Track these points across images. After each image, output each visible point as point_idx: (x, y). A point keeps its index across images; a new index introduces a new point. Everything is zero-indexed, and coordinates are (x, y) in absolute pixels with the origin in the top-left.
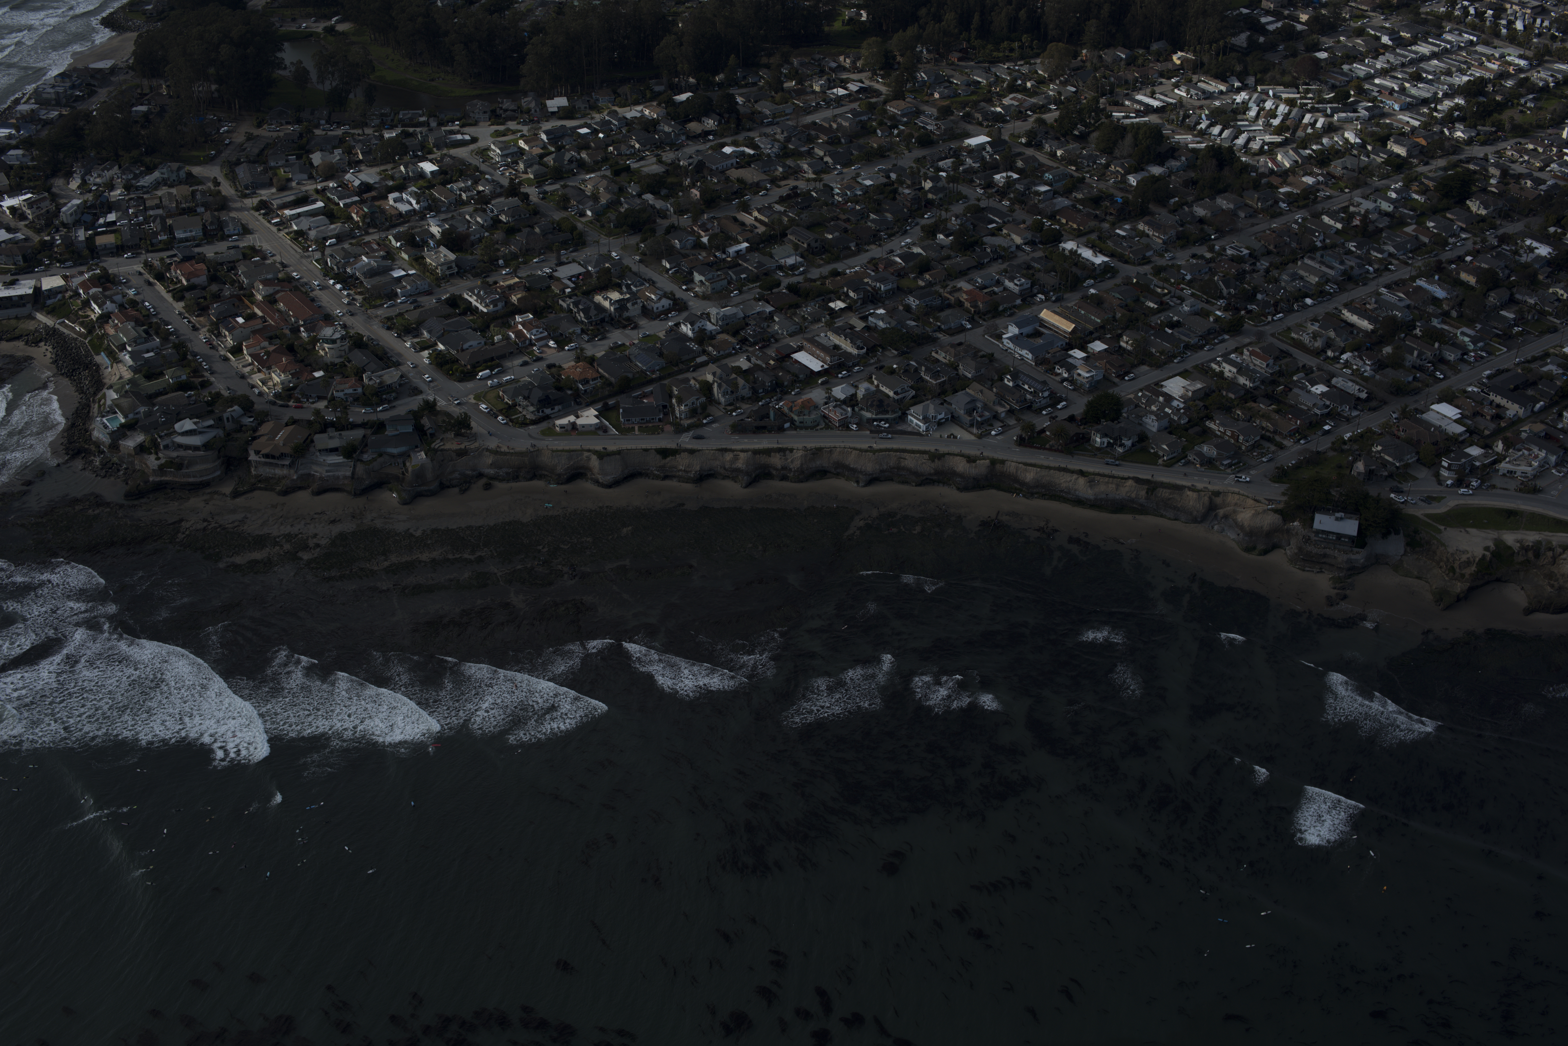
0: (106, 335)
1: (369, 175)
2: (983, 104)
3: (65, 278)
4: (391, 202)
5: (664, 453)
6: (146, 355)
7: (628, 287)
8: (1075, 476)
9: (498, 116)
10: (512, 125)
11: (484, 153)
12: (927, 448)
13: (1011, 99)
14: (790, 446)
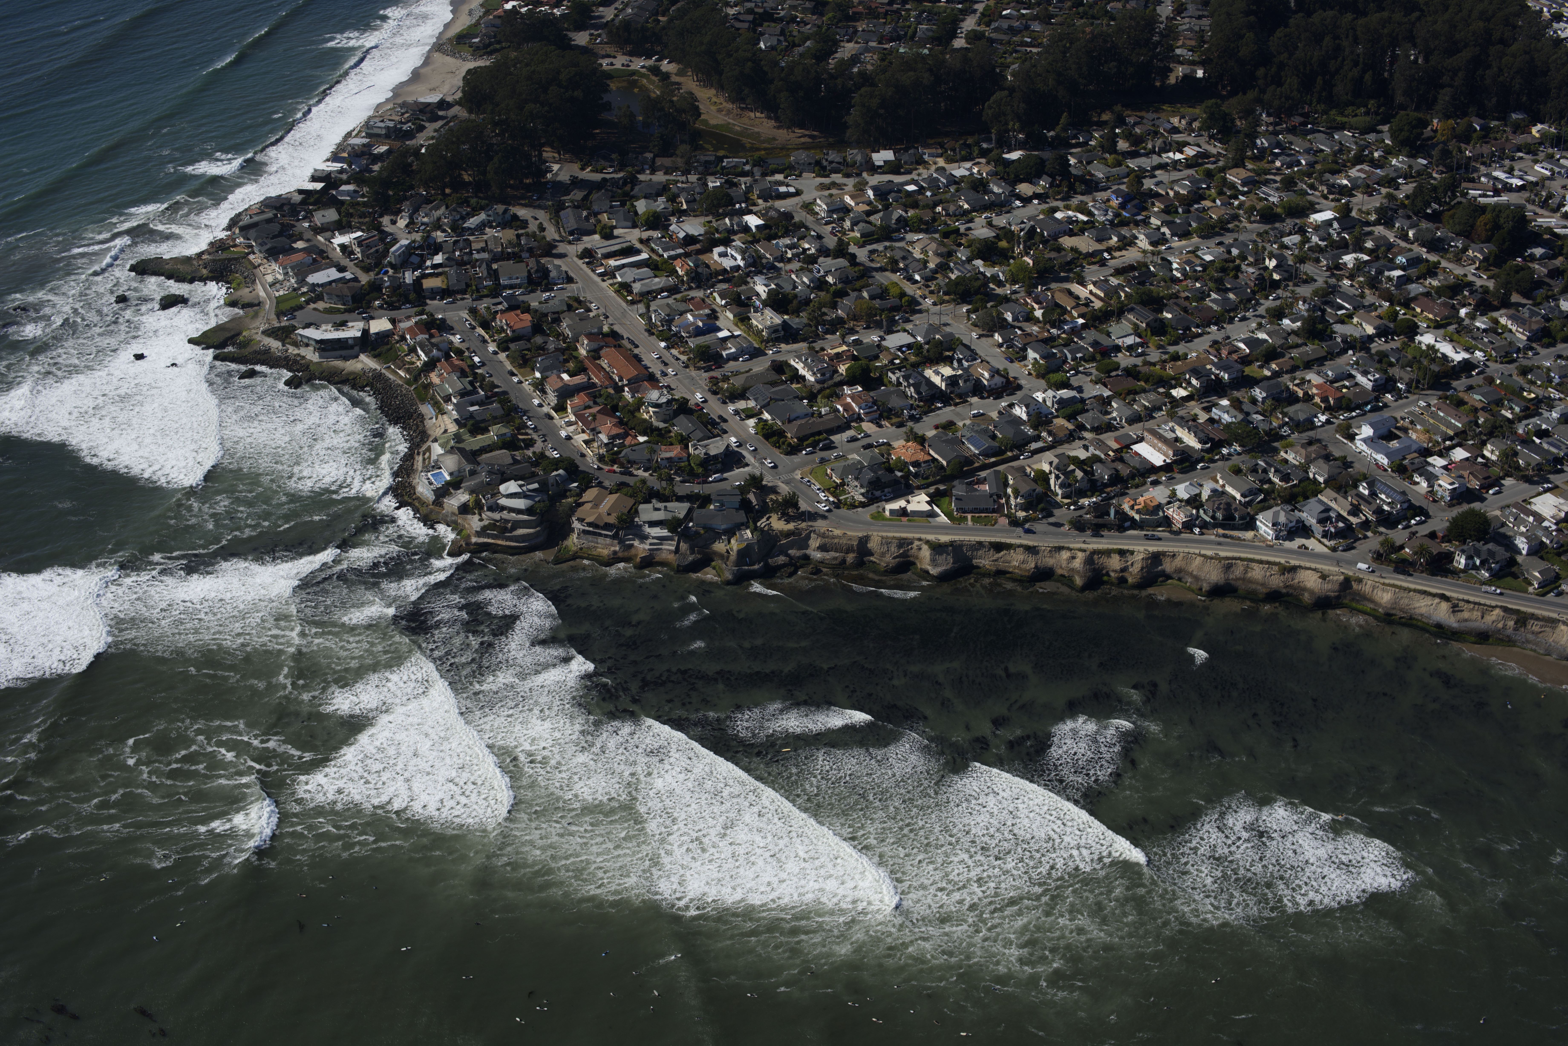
0: (431, 384)
1: (693, 227)
2: (1327, 176)
3: (393, 321)
4: (716, 257)
5: (998, 547)
6: (472, 409)
7: (960, 361)
8: (1437, 600)
9: (824, 168)
10: (837, 178)
11: (808, 207)
12: (1277, 560)
13: (1359, 171)
14: (1131, 548)
